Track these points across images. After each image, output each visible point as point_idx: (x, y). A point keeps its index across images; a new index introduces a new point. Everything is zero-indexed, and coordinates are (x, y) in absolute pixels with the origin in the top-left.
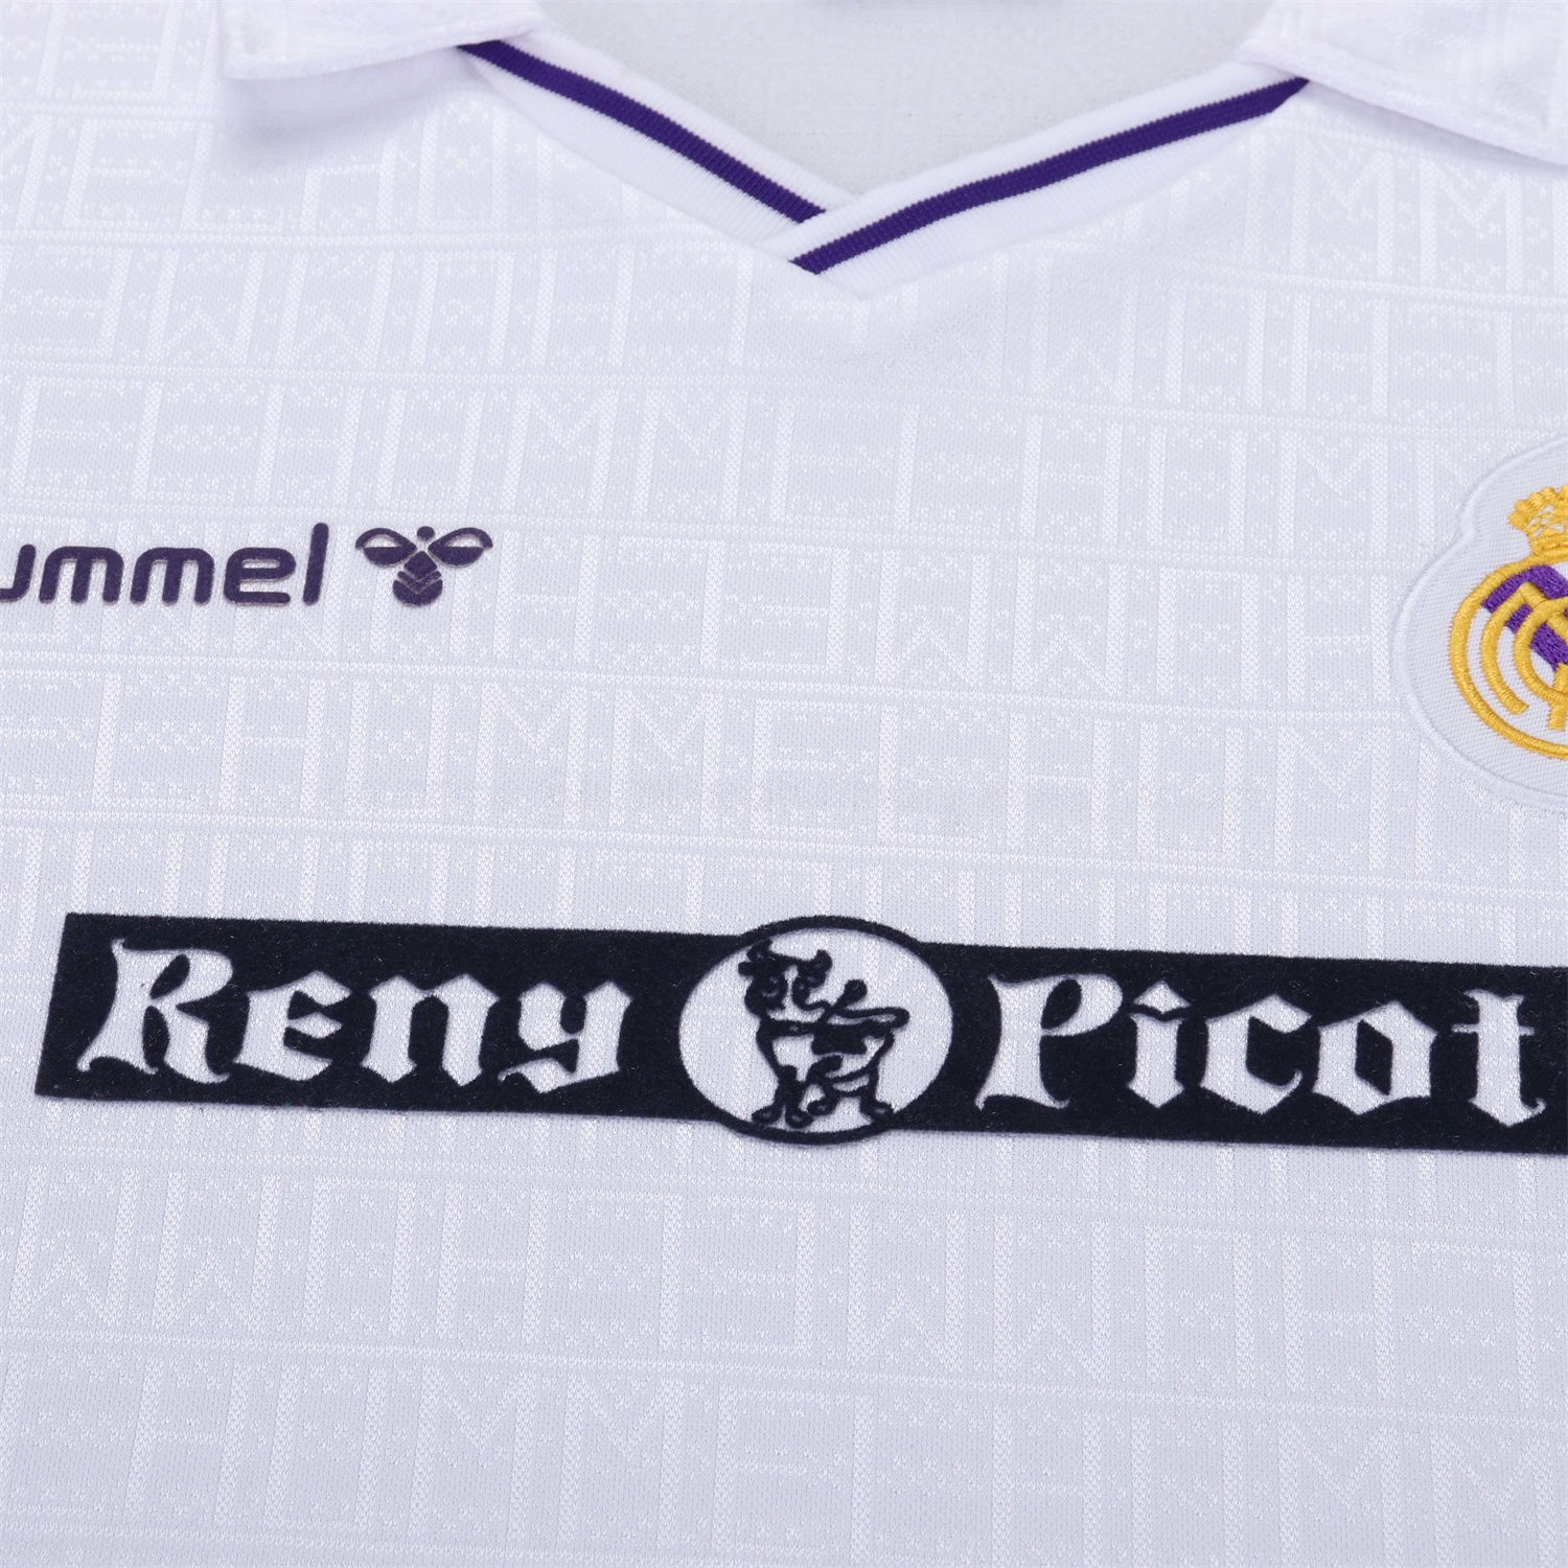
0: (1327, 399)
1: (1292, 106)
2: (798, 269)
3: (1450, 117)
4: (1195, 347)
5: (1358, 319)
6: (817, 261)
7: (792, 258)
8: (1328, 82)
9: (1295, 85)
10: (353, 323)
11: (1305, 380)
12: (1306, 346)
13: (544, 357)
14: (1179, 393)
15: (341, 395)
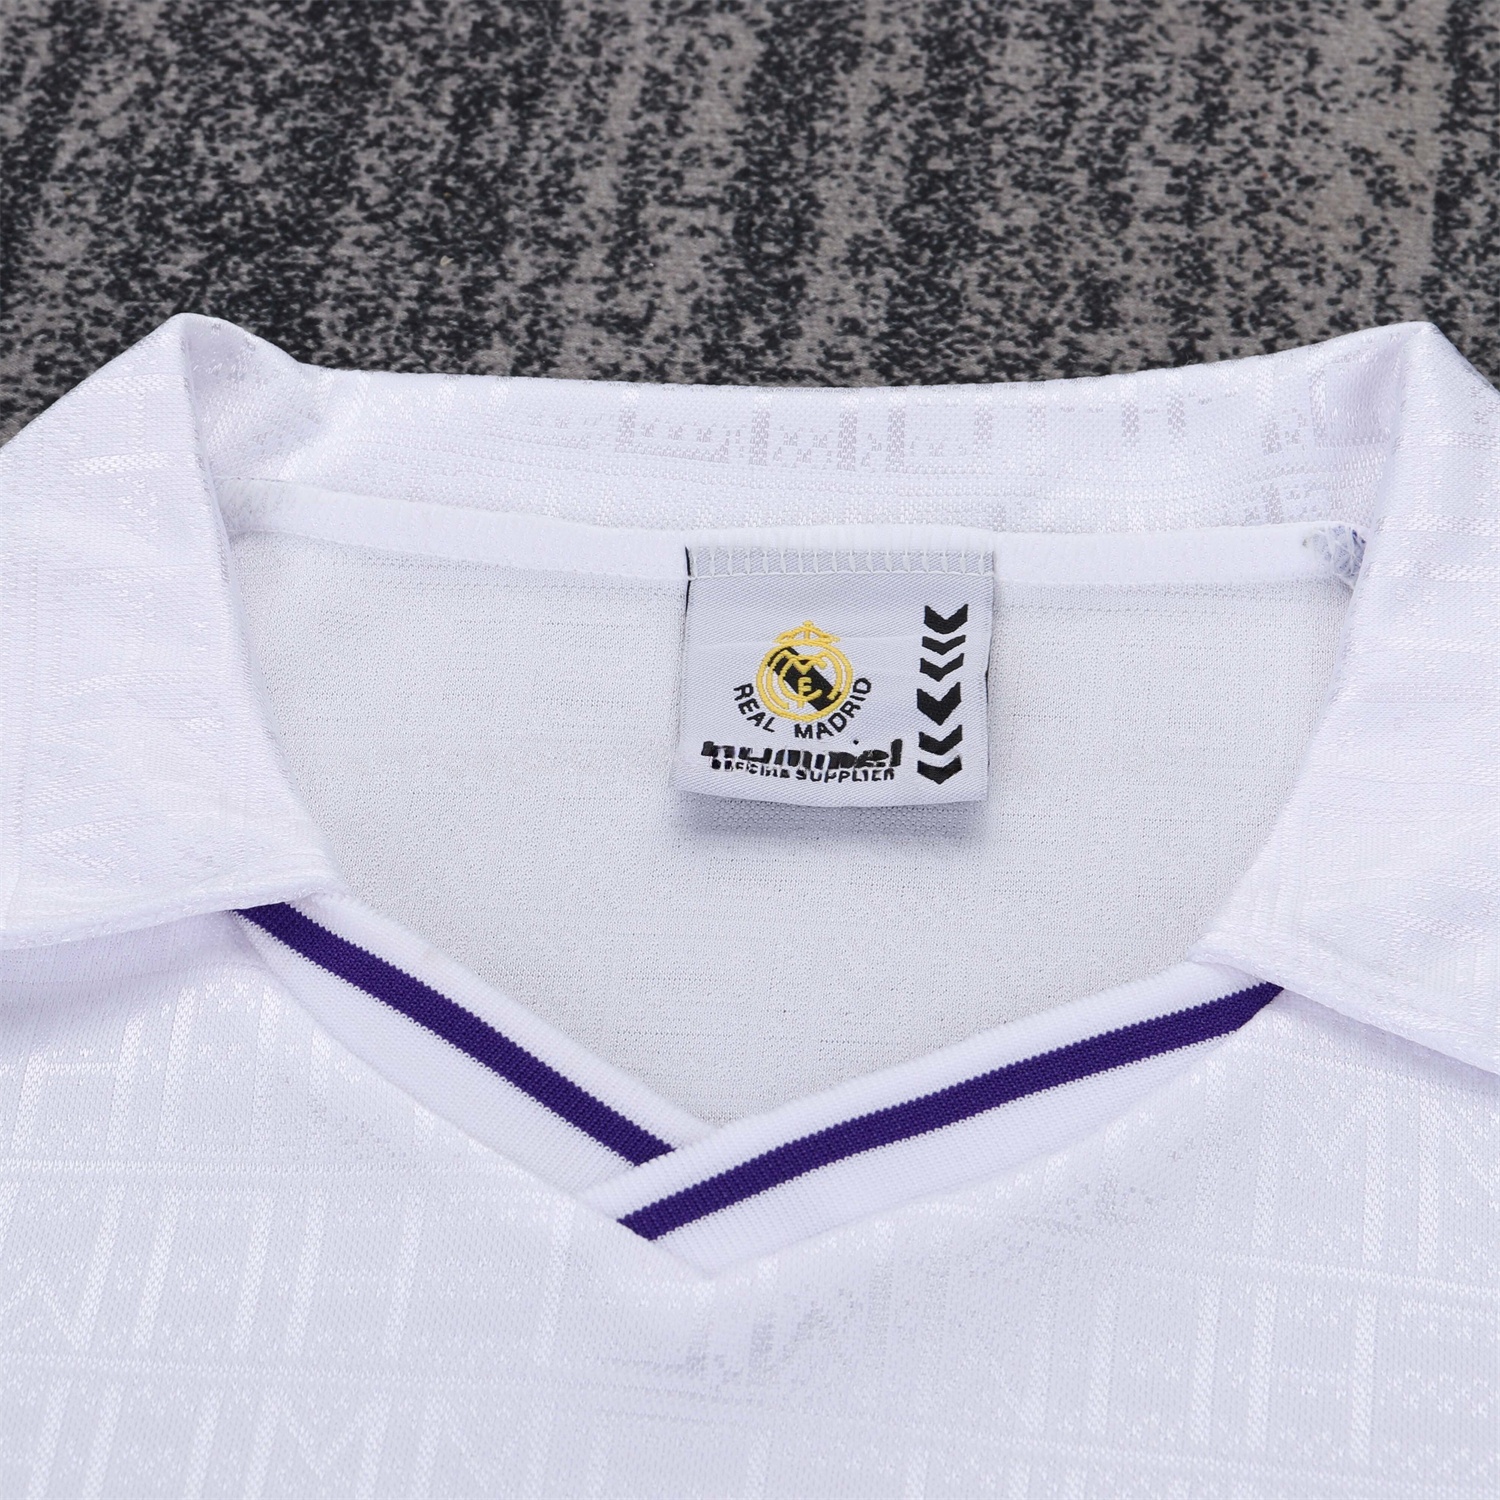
0: (1294, 1437)
1: (1264, 1021)
2: (628, 1232)
3: (1462, 1046)
4: (1127, 1356)
5: (1336, 1321)
6: (652, 1222)
7: (622, 1217)
8: (1309, 994)
9: (1263, 995)
10: (66, 1285)
11: (1265, 1409)
12: (1268, 1358)
13: (301, 1344)
14: (1104, 1421)
15: (42, 1388)
